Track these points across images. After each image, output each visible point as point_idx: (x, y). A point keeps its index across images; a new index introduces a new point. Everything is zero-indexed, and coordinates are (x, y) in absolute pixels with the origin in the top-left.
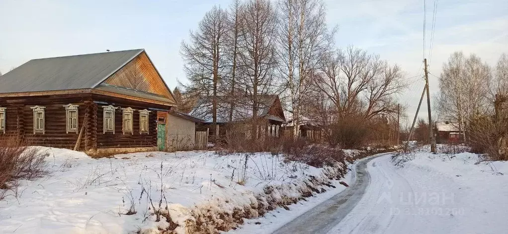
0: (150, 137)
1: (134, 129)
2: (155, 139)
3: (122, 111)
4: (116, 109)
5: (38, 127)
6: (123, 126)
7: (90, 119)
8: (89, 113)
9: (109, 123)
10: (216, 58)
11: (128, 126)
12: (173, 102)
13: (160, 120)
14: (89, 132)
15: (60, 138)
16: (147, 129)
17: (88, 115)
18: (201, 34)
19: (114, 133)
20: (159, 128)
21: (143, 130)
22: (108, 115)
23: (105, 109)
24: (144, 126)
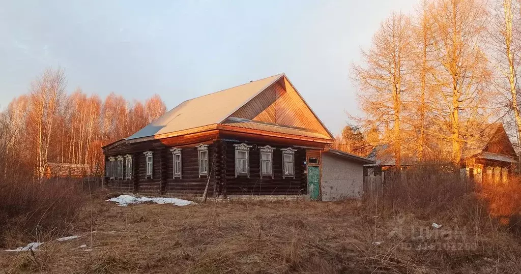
0: (296, 182)
1: (274, 172)
2: (304, 185)
3: (258, 150)
4: (250, 148)
5: (176, 172)
6: (260, 168)
7: (218, 160)
8: (217, 153)
9: (241, 165)
10: (397, 79)
11: (267, 168)
12: (329, 138)
13: (311, 161)
14: (218, 175)
15: (194, 183)
16: (292, 172)
17: (216, 155)
18: (376, 51)
19: (248, 177)
20: (310, 172)
21: (287, 173)
22: (241, 156)
23: (236, 148)
24: (289, 169)
